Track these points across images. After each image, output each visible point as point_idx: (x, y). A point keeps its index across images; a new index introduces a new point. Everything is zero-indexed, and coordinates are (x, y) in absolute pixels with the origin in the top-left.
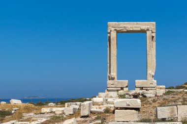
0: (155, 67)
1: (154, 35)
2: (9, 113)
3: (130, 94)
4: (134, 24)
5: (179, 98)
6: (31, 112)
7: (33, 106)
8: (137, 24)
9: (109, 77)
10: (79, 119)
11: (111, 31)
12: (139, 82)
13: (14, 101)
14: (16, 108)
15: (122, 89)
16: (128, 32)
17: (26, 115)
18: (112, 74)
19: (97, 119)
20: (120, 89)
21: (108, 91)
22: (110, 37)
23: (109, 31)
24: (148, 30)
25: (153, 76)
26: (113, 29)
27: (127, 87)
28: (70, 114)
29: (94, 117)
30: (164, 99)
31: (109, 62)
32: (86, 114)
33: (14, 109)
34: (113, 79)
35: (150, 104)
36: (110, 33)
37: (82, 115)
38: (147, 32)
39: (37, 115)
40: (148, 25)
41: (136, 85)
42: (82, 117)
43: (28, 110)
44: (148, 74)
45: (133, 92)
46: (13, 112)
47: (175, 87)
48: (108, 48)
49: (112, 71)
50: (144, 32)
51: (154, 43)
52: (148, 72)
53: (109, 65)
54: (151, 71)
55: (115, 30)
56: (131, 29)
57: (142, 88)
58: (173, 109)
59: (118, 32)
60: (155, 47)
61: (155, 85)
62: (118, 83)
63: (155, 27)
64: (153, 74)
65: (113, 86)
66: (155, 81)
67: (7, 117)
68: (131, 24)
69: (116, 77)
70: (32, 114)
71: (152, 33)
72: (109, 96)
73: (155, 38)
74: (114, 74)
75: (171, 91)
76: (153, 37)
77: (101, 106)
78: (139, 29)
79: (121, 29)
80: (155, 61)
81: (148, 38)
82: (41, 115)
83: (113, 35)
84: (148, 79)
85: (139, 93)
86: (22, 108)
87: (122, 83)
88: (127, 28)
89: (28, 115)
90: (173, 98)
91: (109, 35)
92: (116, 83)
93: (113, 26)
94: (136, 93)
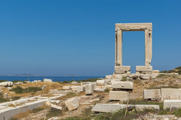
0: (151, 57)
1: (151, 32)
2: (40, 89)
3: (130, 76)
4: (135, 24)
5: (167, 81)
6: (56, 89)
7: (59, 84)
8: (138, 25)
9: (116, 63)
10: (84, 96)
11: (118, 30)
12: (138, 68)
13: (46, 80)
14: (46, 86)
15: (126, 72)
16: (131, 30)
17: (51, 91)
18: (118, 61)
19: (98, 96)
20: (124, 72)
21: (115, 73)
22: (117, 34)
23: (116, 30)
24: (146, 29)
25: (149, 63)
26: (119, 28)
27: (129, 71)
28: (81, 92)
29: (95, 95)
30: (155, 82)
31: (116, 53)
32: (90, 93)
33: (44, 86)
34: (119, 65)
35: (143, 85)
36: (117, 31)
37: (86, 93)
38: (146, 30)
39: (59, 91)
40: (146, 25)
41: (137, 69)
42: (87, 95)
43: (54, 87)
44: (146, 61)
45: (133, 75)
46: (43, 88)
47: (168, 71)
48: (116, 43)
49: (118, 59)
50: (143, 30)
51: (151, 39)
52: (146, 60)
53: (116, 54)
54: (148, 59)
55: (121, 29)
56: (133, 28)
57: (141, 72)
58: (157, 91)
59: (123, 30)
60: (151, 41)
61: (151, 69)
62: (123, 68)
63: (151, 26)
64: (150, 61)
65: (119, 70)
66: (151, 67)
67: (38, 92)
68: (133, 25)
69: (121, 64)
70: (56, 90)
71: (149, 31)
72: (116, 77)
73: (151, 34)
74: (120, 61)
75: (163, 75)
76: (150, 34)
77: (103, 87)
78: (139, 28)
79: (125, 28)
80: (152, 52)
81: (146, 35)
82: (62, 91)
83: (119, 33)
84: (146, 65)
85: (137, 76)
86: (50, 85)
87: (125, 68)
88: (130, 28)
89: (53, 90)
90: (162, 80)
91: (116, 33)
92: (121, 68)
93: (119, 27)
94: (135, 76)
